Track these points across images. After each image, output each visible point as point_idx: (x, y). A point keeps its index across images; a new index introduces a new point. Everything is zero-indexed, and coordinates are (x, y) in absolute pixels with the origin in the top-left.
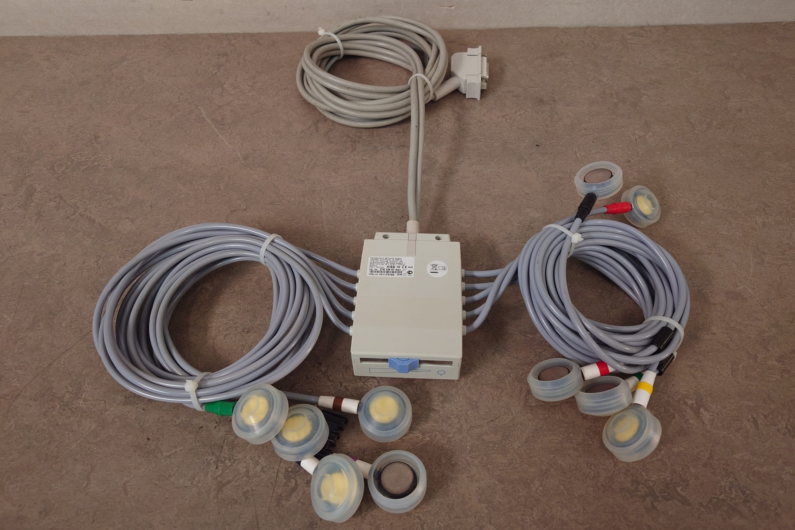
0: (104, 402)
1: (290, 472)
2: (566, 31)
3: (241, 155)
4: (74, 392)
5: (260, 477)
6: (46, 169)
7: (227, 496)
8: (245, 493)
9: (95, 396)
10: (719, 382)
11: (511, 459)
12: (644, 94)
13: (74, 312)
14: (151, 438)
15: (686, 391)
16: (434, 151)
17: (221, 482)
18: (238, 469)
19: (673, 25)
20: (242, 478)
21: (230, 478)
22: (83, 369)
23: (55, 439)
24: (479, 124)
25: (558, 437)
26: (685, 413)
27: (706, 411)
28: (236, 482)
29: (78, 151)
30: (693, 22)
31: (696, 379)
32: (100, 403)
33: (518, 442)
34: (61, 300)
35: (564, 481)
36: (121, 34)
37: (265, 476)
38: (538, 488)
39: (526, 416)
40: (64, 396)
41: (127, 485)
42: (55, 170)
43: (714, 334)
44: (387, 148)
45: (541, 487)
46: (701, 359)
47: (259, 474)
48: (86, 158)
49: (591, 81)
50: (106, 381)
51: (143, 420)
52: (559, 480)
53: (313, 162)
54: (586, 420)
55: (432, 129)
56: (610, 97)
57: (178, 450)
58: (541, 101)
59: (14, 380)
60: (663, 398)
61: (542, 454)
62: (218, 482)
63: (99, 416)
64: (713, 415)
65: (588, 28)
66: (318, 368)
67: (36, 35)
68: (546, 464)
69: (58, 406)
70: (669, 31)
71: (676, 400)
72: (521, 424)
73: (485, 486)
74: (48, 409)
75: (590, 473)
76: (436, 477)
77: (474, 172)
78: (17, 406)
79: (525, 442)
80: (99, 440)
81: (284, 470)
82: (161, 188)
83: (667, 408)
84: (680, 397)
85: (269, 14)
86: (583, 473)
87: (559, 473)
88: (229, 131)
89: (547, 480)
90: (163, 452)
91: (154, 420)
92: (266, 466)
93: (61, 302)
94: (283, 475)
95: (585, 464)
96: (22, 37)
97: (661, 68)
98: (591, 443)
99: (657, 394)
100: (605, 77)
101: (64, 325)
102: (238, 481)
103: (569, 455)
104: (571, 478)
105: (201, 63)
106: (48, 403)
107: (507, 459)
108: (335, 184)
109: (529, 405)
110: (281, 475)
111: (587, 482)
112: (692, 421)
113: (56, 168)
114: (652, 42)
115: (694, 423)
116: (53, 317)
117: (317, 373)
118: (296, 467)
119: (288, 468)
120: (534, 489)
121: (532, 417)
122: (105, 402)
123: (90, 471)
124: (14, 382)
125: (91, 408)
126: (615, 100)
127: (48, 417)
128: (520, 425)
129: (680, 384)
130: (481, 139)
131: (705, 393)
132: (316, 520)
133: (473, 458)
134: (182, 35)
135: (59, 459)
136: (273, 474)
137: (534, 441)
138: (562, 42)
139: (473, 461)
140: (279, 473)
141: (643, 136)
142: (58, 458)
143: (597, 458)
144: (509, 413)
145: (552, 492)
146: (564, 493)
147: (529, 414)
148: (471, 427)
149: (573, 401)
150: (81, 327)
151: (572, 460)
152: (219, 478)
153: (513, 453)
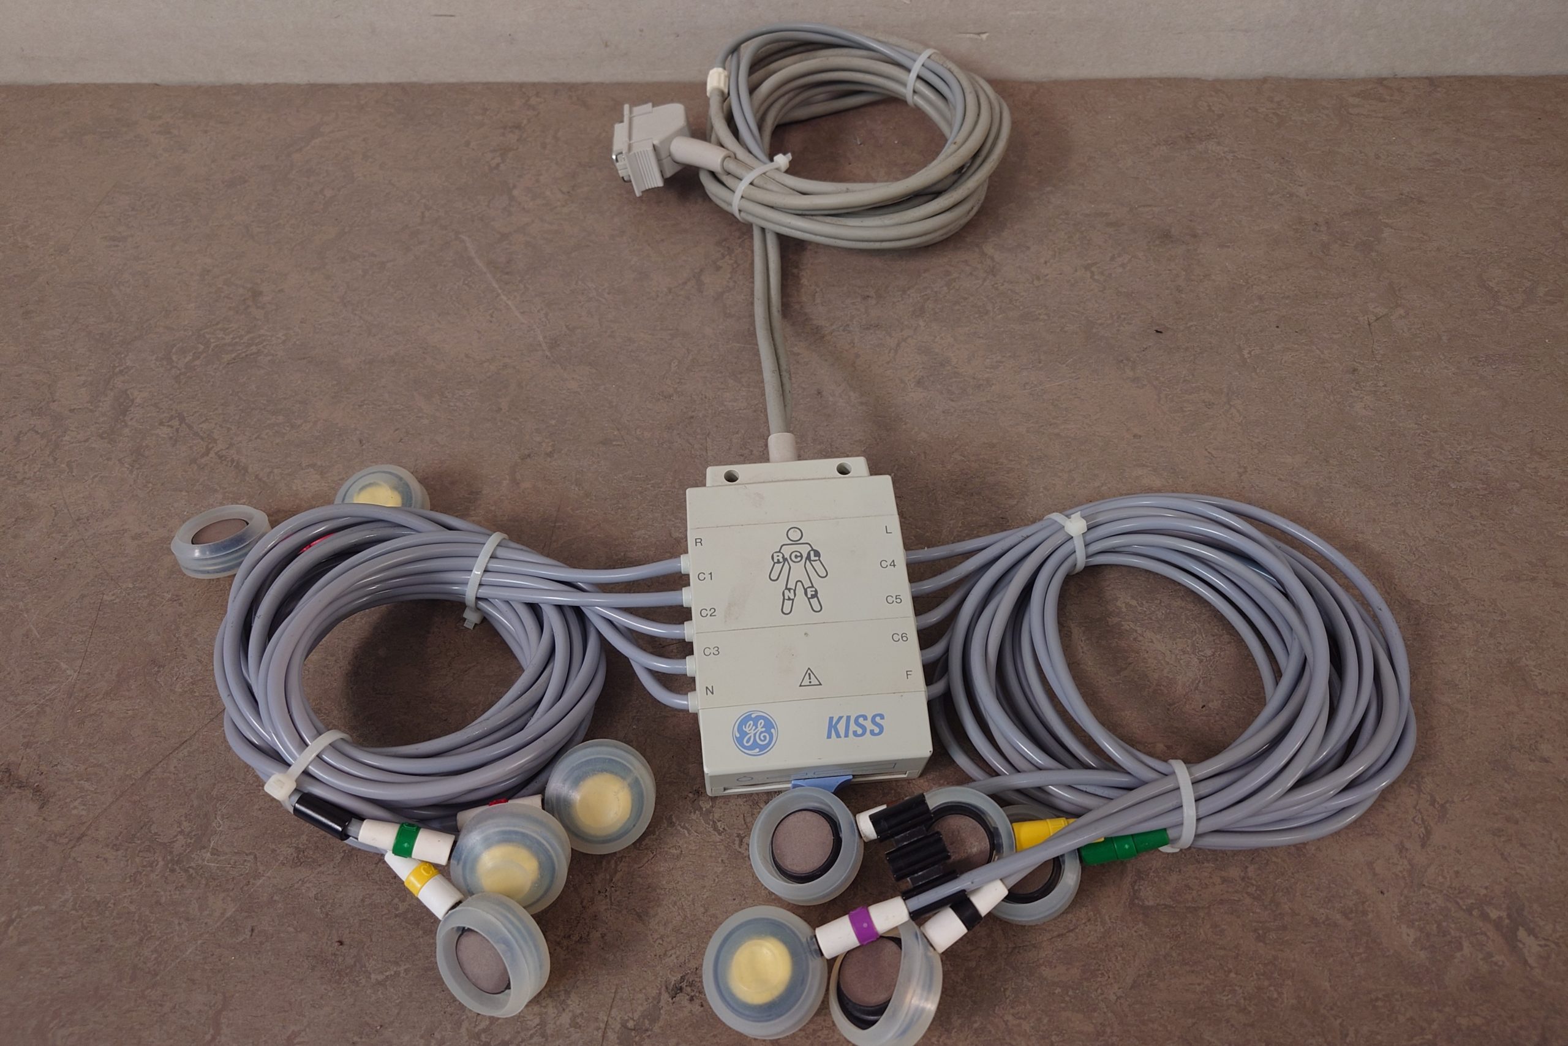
0: (252, 857)
1: (632, 1030)
2: (1218, 86)
3: (545, 337)
4: (193, 833)
5: (569, 1037)
6: (154, 357)
9: (235, 844)
10: (1560, 870)
11: (1101, 1024)
12: (1387, 225)
13: (200, 661)
14: (347, 941)
15: (1486, 888)
16: (942, 338)
18: (523, 1017)
19: (1448, 77)
20: (531, 1037)
21: (507, 1037)
22: (214, 784)
23: (153, 934)
24: (1036, 283)
25: (1203, 978)
26: (1484, 938)
27: (1531, 936)
29: (217, 324)
30: (1492, 70)
31: (1509, 862)
32: (245, 861)
33: (1116, 986)
34: (175, 636)
36: (312, 82)
37: (579, 1034)
39: (1135, 929)
40: (174, 842)
41: (295, 1042)
42: (173, 361)
43: (1547, 761)
44: (844, 330)
46: (1518, 816)
47: (566, 1032)
48: (233, 338)
49: (1272, 194)
50: (260, 812)
51: (331, 901)
53: (690, 357)
54: (1266, 944)
55: (936, 292)
56: (1314, 230)
57: (402, 969)
58: (1166, 237)
59: (76, 803)
60: (1435, 902)
61: (1168, 1017)
62: (482, 1044)
63: (242, 889)
64: (1546, 945)
65: (1265, 80)
66: (693, 802)
67: (145, 81)
68: (1176, 1039)
69: (161, 863)
70: (1439, 89)
71: (1464, 907)
72: (1122, 946)
74: (140, 869)
77: (1024, 386)
78: (79, 860)
79: (1132, 987)
80: (241, 939)
81: (619, 1026)
82: (381, 403)
83: (1444, 924)
84: (1474, 901)
85: (606, 46)
88: (522, 286)
90: (370, 973)
91: (355, 903)
92: (581, 1014)
93: (175, 640)
94: (616, 1035)
96: (119, 85)
97: (1422, 169)
98: (1275, 996)
99: (1421, 892)
100: (1302, 186)
101: (178, 690)
103: (1228, 1021)
105: (467, 144)
106: (141, 854)
107: (1093, 1023)
108: (735, 404)
109: (1141, 903)
112: (1498, 958)
113: (174, 358)
114: (1404, 113)
115: (1503, 962)
116: (159, 671)
117: (692, 814)
118: (644, 1019)
119: (627, 1021)
121: (1147, 930)
122: (255, 857)
123: (220, 1007)
124: (75, 808)
125: (227, 869)
126: (1325, 238)
127: (141, 886)
128: (1121, 949)
129: (1472, 871)
130: (1039, 314)
131: (1528, 895)
133: (1020, 1018)
134: (431, 86)
135: (158, 978)
136: (595, 1033)
137: (1151, 985)
138: (1210, 110)
139: (1019, 1025)
141: (1383, 316)
142: (156, 975)
144: (1096, 920)
147: (1141, 925)
148: (1014, 948)
149: (1236, 898)
150: (213, 694)
151: (1235, 1031)
152: (483, 1036)
153: (1105, 1010)
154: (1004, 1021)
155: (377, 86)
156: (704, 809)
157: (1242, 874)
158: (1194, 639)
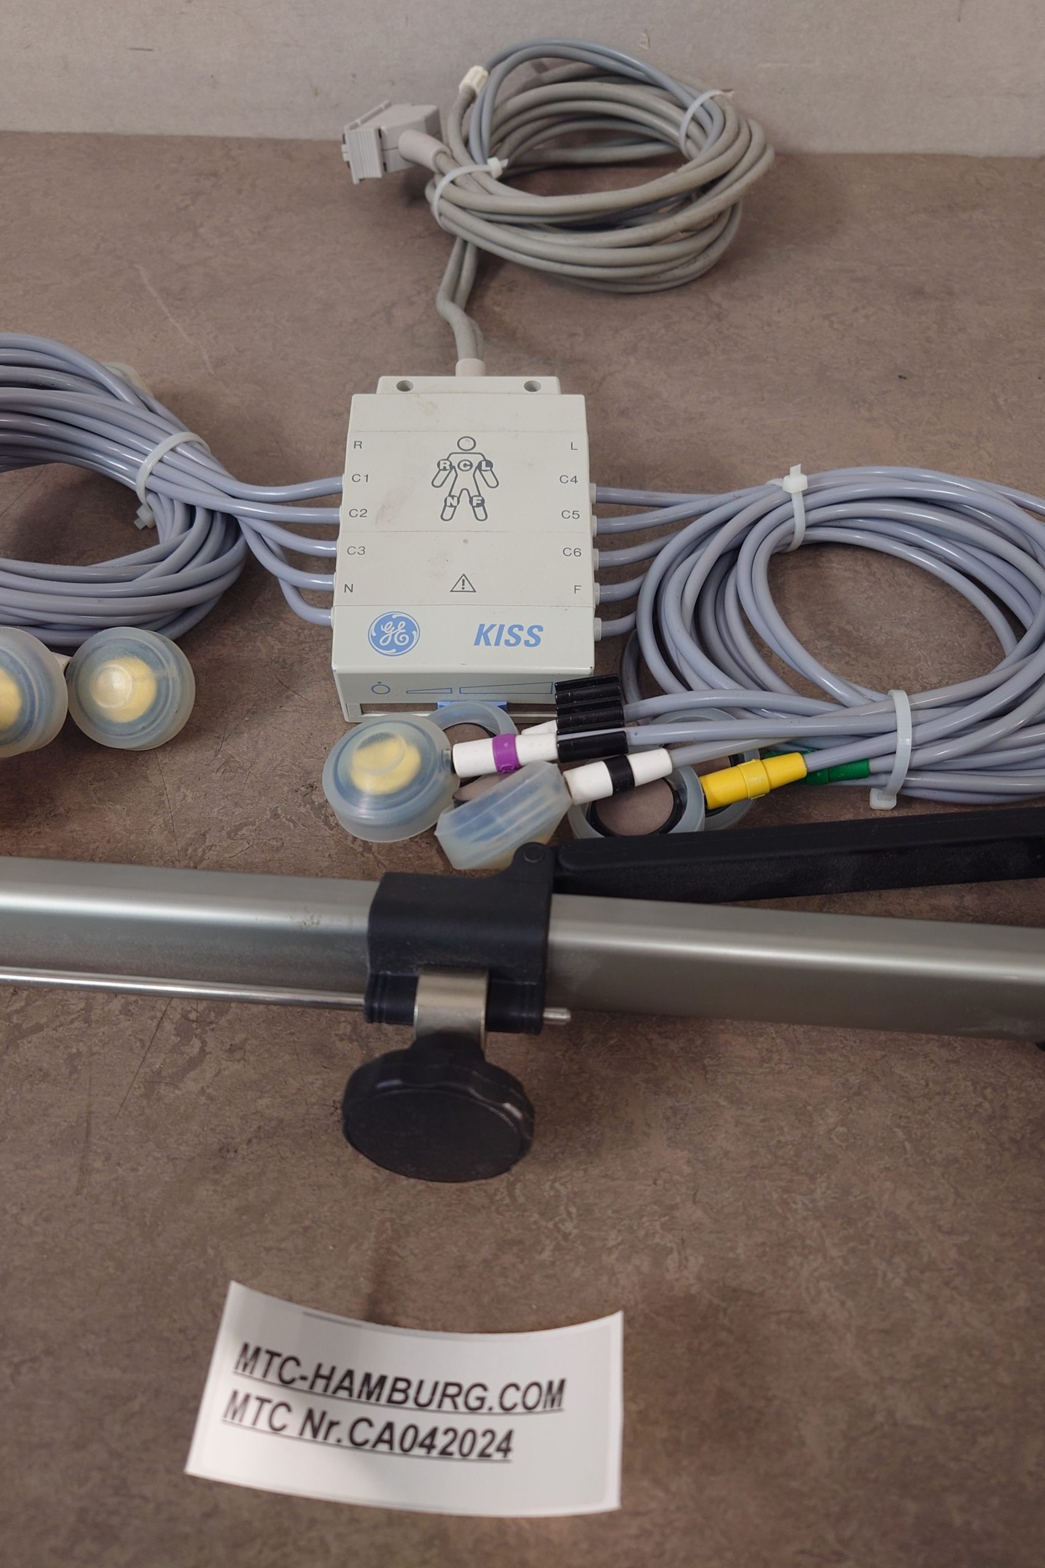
1: (194, 1022)
2: (988, 163)
3: (210, 357)
5: (117, 1025)
7: (27, 1060)
8: (71, 1058)
11: (767, 1050)
16: (654, 374)
17: (18, 1026)
18: (67, 1001)
20: (72, 1022)
21: (43, 1021)
24: (767, 329)
28: (55, 1029)
35: (908, 1118)
37: (129, 1023)
38: (834, 1129)
45: (842, 1126)
47: (114, 1018)
52: (893, 1115)
55: (652, 333)
58: (919, 293)
61: (852, 1047)
62: (11, 1025)
66: (307, 795)
68: (860, 1071)
73: (690, 1106)
75: (980, 1105)
76: (562, 1072)
77: (742, 421)
81: (179, 1016)
85: (316, 94)
86: (962, 1105)
87: (894, 1096)
88: (193, 311)
89: (861, 1111)
94: (175, 1026)
95: (969, 1084)
102: (61, 1029)
103: (926, 1056)
104: (926, 1112)
105: (158, 187)
107: (757, 1048)
110: (168, 1026)
111: (970, 1128)
117: (302, 807)
118: (210, 1011)
119: (190, 1012)
120: (821, 1130)
130: (767, 357)
132: (238, 1140)
133: (668, 1037)
136: (150, 1022)
138: (978, 183)
139: (666, 1045)
140: (164, 1019)
143: (1002, 1070)
145: (871, 1143)
146: (904, 1148)
151: (934, 1068)
152: (15, 1017)
153: (774, 1035)
154: (647, 1039)
155: (69, 135)
156: (317, 803)
157: (957, 903)
158: (918, 666)
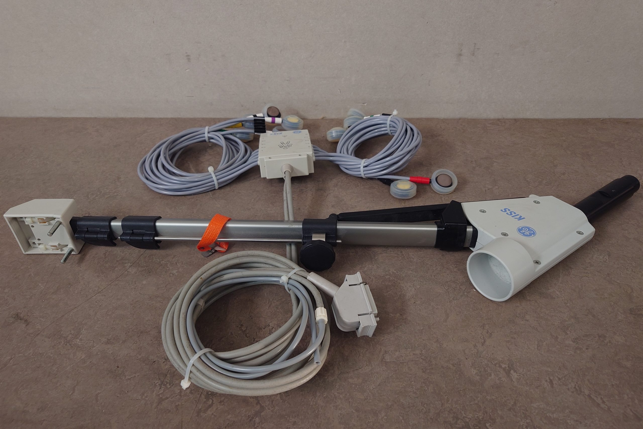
0: (93, 341)
1: (210, 395)
4: (75, 334)
5: (189, 396)
6: (83, 196)
7: (164, 407)
8: (176, 406)
9: (88, 337)
10: (527, 353)
11: (366, 396)
12: (495, 162)
13: (84, 284)
14: (120, 366)
15: (502, 358)
16: (342, 193)
17: (162, 398)
18: (175, 390)
19: (521, 119)
20: (176, 396)
21: (169, 396)
22: (84, 320)
23: (57, 363)
25: (403, 383)
26: (499, 373)
27: (515, 373)
28: (172, 398)
29: (105, 186)
30: (536, 117)
31: (510, 350)
32: (90, 342)
33: (373, 385)
34: (77, 276)
35: (404, 413)
36: (146, 117)
37: (192, 396)
38: (383, 417)
39: (382, 368)
40: (68, 336)
41: (99, 395)
42: (89, 197)
43: (527, 321)
44: (310, 191)
45: (386, 416)
46: (516, 337)
47: (188, 395)
48: (109, 191)
49: (458, 152)
50: (97, 328)
51: (116, 355)
52: (400, 413)
53: (258, 198)
54: (425, 373)
55: (342, 180)
56: (471, 163)
57: (136, 375)
59: (38, 325)
60: (484, 362)
61: (390, 395)
62: (160, 398)
63: (88, 350)
64: (520, 375)
65: (460, 119)
66: (240, 328)
67: (93, 117)
68: (391, 401)
69: (63, 343)
70: (518, 122)
71: (494, 364)
72: (377, 373)
73: (345, 413)
74: (56, 344)
75: (423, 409)
76: (311, 405)
77: (368, 207)
78: (36, 341)
79: (379, 385)
80: (86, 365)
81: (206, 393)
82: (155, 210)
83: (486, 369)
84: (497, 362)
85: (242, 106)
86: (418, 409)
87: (400, 408)
89: (391, 412)
90: (126, 376)
91: (124, 355)
92: (194, 390)
93: (77, 278)
94: (204, 396)
95: (420, 403)
96: (84, 118)
97: (509, 146)
98: (426, 389)
99: (480, 359)
100: (468, 150)
101: (76, 292)
102: (173, 398)
104: (408, 412)
106: (56, 340)
107: (364, 396)
108: (271, 212)
109: (385, 361)
110: (203, 396)
111: (420, 416)
112: (503, 379)
113: (89, 196)
114: (505, 129)
115: (504, 380)
116: (71, 287)
119: (209, 392)
120: (380, 418)
121: (386, 369)
122: (94, 341)
123: (76, 385)
124: (37, 326)
125: (84, 345)
126: (474, 165)
127: (55, 349)
128: (376, 374)
129: (498, 353)
131: (515, 360)
132: (223, 427)
133: (339, 394)
134: (184, 119)
135: (57, 376)
136: (198, 395)
137: (385, 385)
138: (441, 127)
139: (339, 396)
140: (202, 394)
141: (491, 188)
142: (56, 375)
143: (429, 399)
144: (369, 365)
145: (393, 421)
146: (402, 422)
147: (384, 367)
148: (340, 373)
149: (417, 360)
150: (87, 294)
151: (411, 399)
152: (160, 395)
153: (369, 392)
154: (334, 395)
155: (167, 119)
156: (243, 330)
157: (420, 353)
158: (414, 283)
